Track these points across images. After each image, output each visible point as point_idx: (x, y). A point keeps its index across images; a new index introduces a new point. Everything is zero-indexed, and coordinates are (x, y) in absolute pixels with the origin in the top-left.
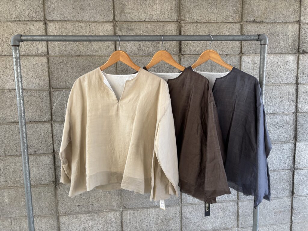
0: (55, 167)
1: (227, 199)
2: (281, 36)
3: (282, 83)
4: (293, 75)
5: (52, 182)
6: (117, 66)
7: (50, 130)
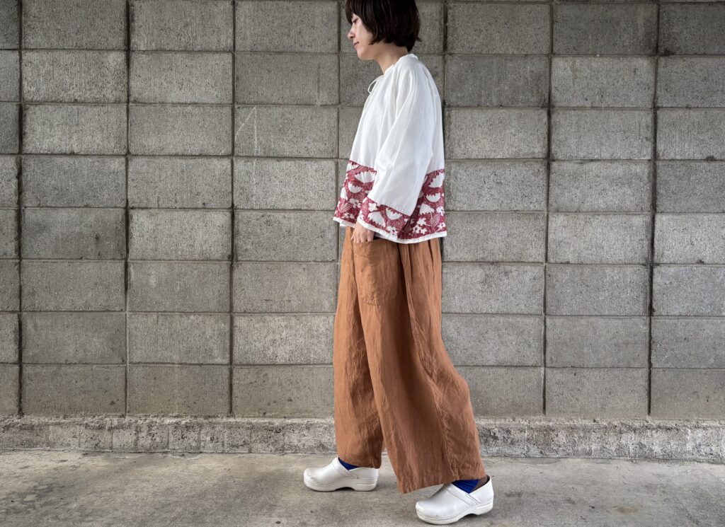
0: (233, 232)
1: (525, 312)
2: (623, 26)
3: (626, 106)
4: (647, 94)
5: (226, 258)
6: (339, 70)
7: (229, 170)
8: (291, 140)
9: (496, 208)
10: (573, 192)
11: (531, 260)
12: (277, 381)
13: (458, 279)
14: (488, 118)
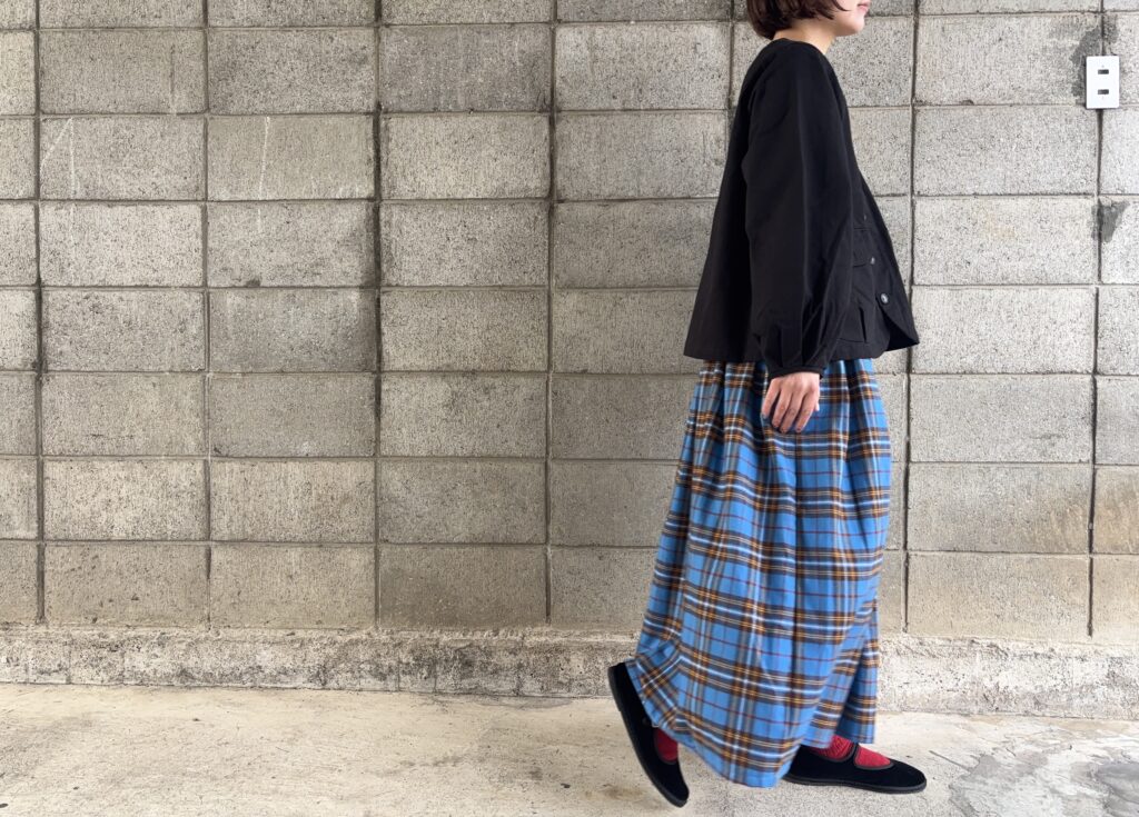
0: (40, 324)
1: (517, 454)
3: (681, 106)
4: (716, 85)
5: (29, 366)
6: (206, 56)
7: (32, 222)
8: (129, 172)
9: (468, 281)
10: (594, 255)
11: (526, 367)
12: (114, 566)
13: (407, 399)
14: (451, 132)
